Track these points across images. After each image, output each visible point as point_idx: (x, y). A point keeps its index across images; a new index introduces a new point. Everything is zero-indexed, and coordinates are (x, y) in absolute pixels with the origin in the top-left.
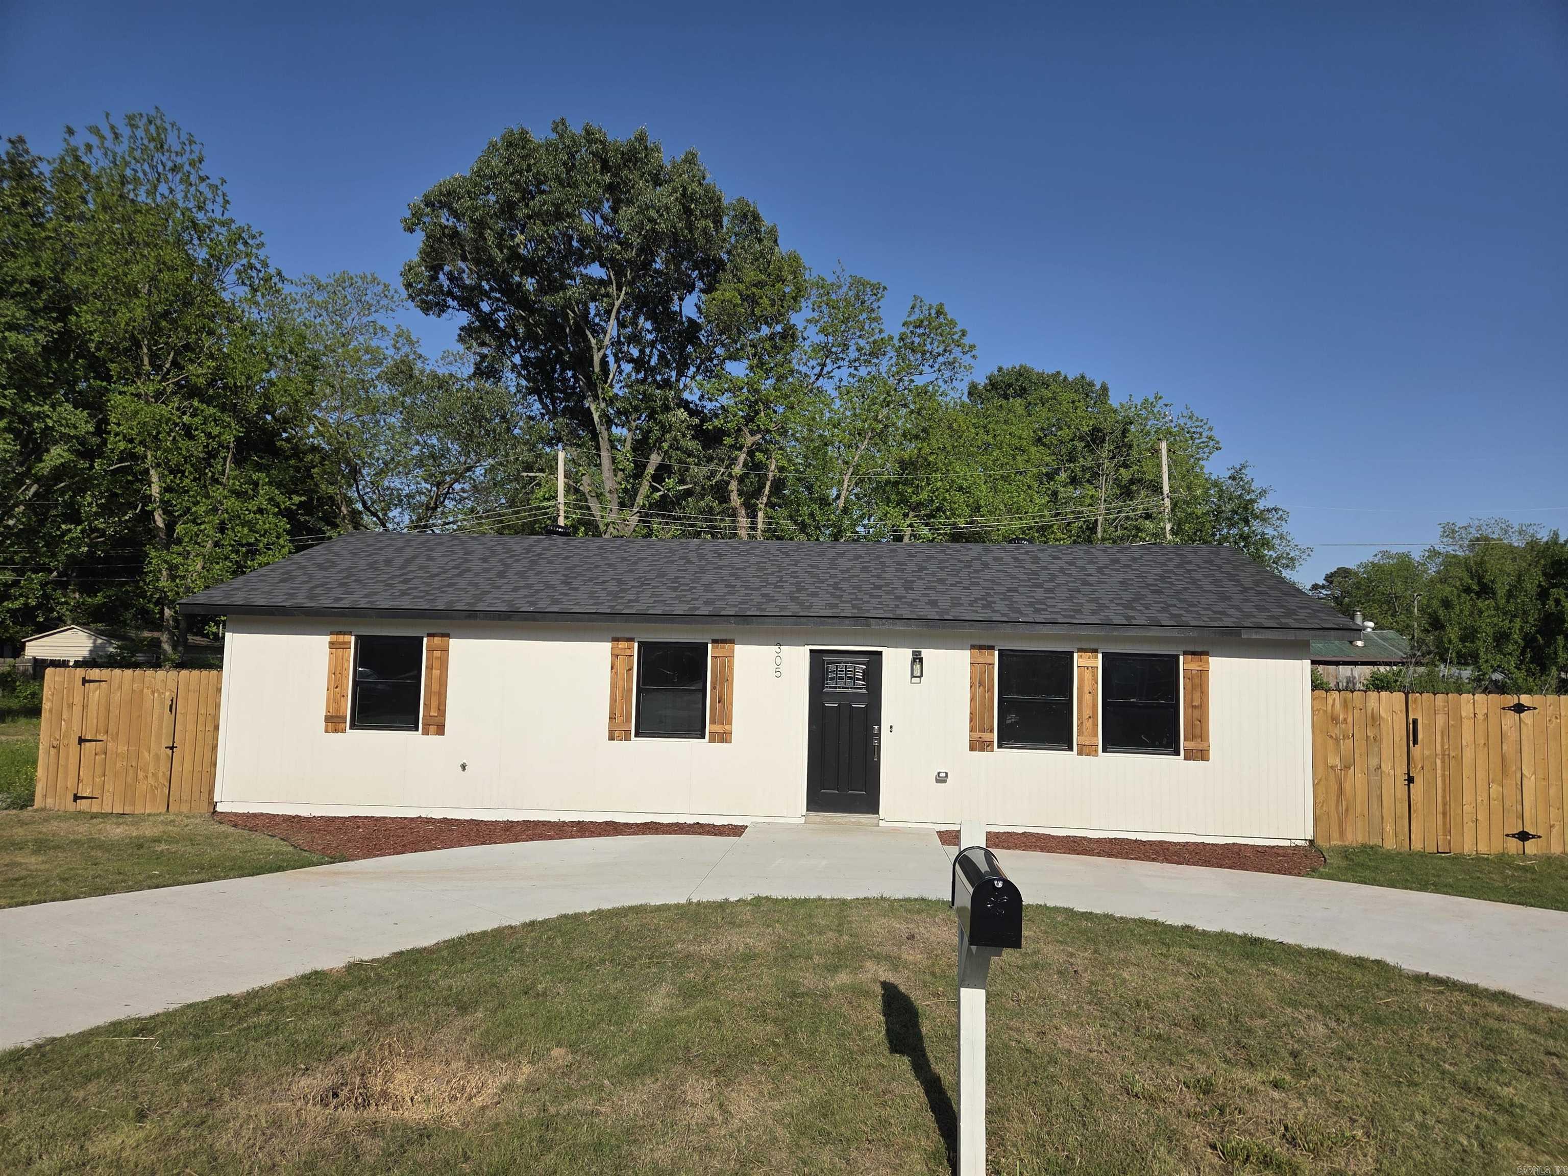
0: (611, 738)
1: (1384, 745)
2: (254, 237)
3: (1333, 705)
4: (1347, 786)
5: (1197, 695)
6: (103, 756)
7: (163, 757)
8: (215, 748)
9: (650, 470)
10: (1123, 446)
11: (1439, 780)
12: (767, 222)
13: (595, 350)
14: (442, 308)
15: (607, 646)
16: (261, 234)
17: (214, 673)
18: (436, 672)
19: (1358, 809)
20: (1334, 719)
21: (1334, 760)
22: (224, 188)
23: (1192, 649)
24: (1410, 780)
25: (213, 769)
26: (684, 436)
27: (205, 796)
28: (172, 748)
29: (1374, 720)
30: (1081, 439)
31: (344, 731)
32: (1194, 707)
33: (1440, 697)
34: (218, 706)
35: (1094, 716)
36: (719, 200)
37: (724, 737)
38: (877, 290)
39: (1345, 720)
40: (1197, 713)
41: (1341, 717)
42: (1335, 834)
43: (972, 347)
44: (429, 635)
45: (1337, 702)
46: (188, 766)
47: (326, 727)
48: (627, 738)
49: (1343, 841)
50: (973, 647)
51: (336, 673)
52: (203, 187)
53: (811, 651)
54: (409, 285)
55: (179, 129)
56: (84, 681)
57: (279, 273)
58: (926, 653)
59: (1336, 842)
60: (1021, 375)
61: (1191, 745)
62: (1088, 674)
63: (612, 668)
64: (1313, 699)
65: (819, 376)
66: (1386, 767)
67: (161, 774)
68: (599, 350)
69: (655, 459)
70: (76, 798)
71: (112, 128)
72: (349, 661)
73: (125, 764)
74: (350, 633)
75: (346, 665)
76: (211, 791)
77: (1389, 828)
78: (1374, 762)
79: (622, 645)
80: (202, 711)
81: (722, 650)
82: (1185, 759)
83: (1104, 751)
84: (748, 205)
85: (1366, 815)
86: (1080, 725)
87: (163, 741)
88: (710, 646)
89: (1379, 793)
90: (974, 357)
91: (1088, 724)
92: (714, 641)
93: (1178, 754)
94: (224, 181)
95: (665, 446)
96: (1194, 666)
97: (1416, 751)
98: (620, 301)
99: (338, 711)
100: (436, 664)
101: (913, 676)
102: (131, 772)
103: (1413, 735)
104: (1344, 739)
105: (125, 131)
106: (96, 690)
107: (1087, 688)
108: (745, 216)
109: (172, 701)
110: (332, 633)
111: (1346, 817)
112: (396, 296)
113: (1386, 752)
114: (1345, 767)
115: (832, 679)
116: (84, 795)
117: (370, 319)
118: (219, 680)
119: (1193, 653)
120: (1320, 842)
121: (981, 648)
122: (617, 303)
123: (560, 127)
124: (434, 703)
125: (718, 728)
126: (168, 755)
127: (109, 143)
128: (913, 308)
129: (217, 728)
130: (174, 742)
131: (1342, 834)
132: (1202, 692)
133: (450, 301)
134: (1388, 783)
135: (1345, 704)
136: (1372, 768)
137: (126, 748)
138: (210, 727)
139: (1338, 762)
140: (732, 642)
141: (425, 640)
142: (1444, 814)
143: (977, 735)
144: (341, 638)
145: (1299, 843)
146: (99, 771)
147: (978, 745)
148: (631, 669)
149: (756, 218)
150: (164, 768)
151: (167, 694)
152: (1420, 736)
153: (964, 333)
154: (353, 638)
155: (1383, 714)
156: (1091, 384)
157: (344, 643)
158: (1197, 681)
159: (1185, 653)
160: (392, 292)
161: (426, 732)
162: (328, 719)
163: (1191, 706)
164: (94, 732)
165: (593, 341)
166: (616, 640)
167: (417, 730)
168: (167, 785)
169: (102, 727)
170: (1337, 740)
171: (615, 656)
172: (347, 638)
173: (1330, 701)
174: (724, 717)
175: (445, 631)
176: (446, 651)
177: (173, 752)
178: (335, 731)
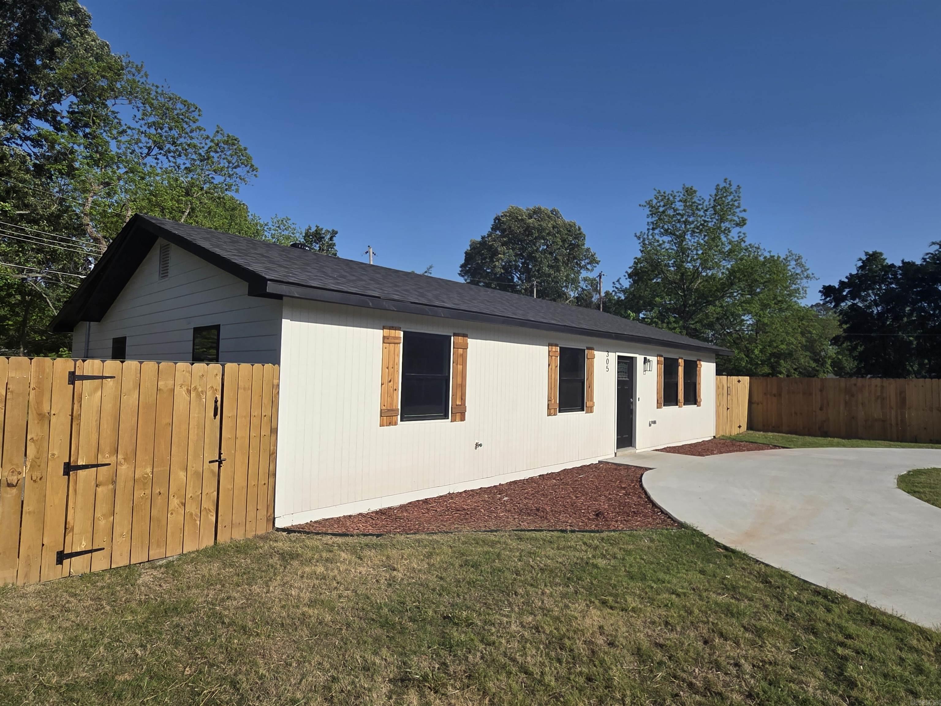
1: (724, 397)
5: (700, 378)
6: (111, 487)
7: (207, 474)
15: (546, 348)
17: (268, 366)
18: (460, 367)
20: (718, 387)
21: (718, 403)
25: (271, 480)
27: (263, 513)
28: (219, 461)
29: (723, 387)
31: (396, 424)
32: (699, 384)
34: (276, 405)
35: (682, 389)
42: (718, 432)
44: (455, 335)
46: (240, 480)
47: (382, 420)
51: (389, 367)
53: (619, 357)
56: (73, 378)
58: (648, 358)
59: (718, 435)
62: (681, 369)
63: (549, 365)
64: (716, 379)
67: (204, 497)
70: (61, 557)
72: (398, 355)
73: (148, 492)
74: (399, 329)
75: (396, 361)
76: (269, 506)
78: (723, 403)
80: (255, 412)
83: (684, 404)
86: (680, 393)
87: (205, 454)
93: (696, 404)
96: (699, 366)
99: (391, 404)
100: (460, 360)
102: (159, 501)
103: (728, 392)
106: (96, 390)
107: (681, 377)
109: (216, 402)
110: (384, 328)
116: (79, 550)
118: (276, 375)
121: (659, 356)
124: (459, 394)
125: (590, 404)
126: (212, 472)
129: (274, 431)
130: (220, 454)
134: (725, 410)
135: (720, 381)
136: (723, 406)
137: (149, 470)
138: (265, 431)
140: (593, 349)
141: (452, 338)
143: (658, 401)
144: (393, 333)
145: (712, 437)
146: (102, 509)
147: (660, 406)
148: (557, 366)
150: (210, 489)
151: (210, 394)
154: (402, 334)
155: (724, 384)
158: (700, 372)
161: (453, 420)
162: (382, 413)
164: (94, 450)
166: (550, 345)
167: (448, 418)
168: (213, 508)
169: (106, 445)
170: (718, 395)
174: (591, 397)
175: (464, 332)
176: (465, 348)
177: (220, 467)
178: (390, 424)
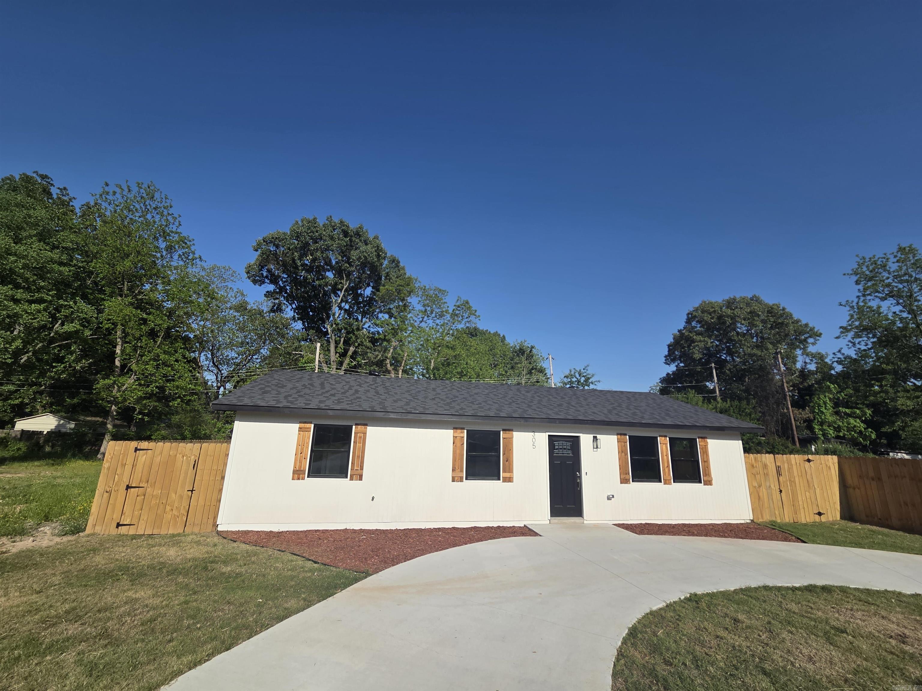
0: (453, 481)
1: (770, 477)
2: (190, 241)
3: (752, 459)
4: (761, 494)
5: (705, 456)
6: (143, 497)
7: (185, 497)
8: (221, 490)
9: (350, 353)
10: (530, 356)
11: (790, 491)
12: (401, 265)
13: (334, 304)
14: (262, 282)
15: (451, 431)
16: (193, 240)
17: (225, 445)
20: (753, 466)
21: (755, 484)
22: (180, 219)
23: (701, 436)
24: (781, 491)
25: (218, 504)
26: (365, 340)
27: (211, 521)
28: (192, 491)
29: (765, 466)
30: (516, 352)
31: (303, 479)
32: (705, 462)
33: (784, 456)
34: (225, 464)
35: (668, 466)
36: (386, 254)
37: (509, 480)
38: (444, 292)
40: (706, 464)
41: (755, 465)
42: (760, 517)
43: (479, 316)
44: (356, 424)
46: (201, 502)
47: (293, 477)
48: (461, 481)
49: (763, 519)
50: (617, 434)
51: (301, 445)
52: (170, 218)
53: (549, 435)
54: (248, 273)
55: (161, 192)
56: (136, 450)
57: (200, 258)
58: (599, 436)
59: (761, 520)
60: (476, 329)
61: (705, 479)
62: (664, 447)
63: (454, 443)
64: (745, 457)
65: (421, 322)
66: (772, 486)
67: (182, 507)
69: (352, 349)
70: (118, 525)
71: (128, 186)
72: (309, 439)
73: (158, 501)
74: (311, 423)
75: (307, 441)
76: (215, 518)
77: (777, 513)
78: (768, 484)
79: (459, 431)
80: (214, 468)
81: (508, 435)
82: (704, 485)
83: (674, 482)
84: (395, 257)
85: (768, 506)
86: (664, 470)
87: (186, 487)
88: (501, 432)
89: (771, 497)
90: (480, 320)
91: (667, 470)
92: (503, 430)
93: (701, 483)
94: (180, 216)
95: (356, 344)
96: (702, 444)
97: (781, 479)
99: (300, 467)
100: (360, 440)
101: (594, 448)
102: (161, 506)
103: (779, 473)
104: (757, 474)
105: (135, 189)
106: (144, 455)
107: (665, 454)
108: (393, 261)
109: (195, 462)
110: (300, 423)
111: (762, 509)
112: (239, 276)
113: (771, 479)
114: (759, 486)
115: (557, 449)
116: (125, 523)
117: (225, 284)
118: (228, 449)
119: (702, 438)
120: (755, 521)
121: (621, 434)
122: (345, 287)
123: (329, 219)
124: (357, 463)
125: (507, 475)
126: (188, 495)
127: (125, 193)
128: (458, 300)
129: (223, 478)
130: (193, 487)
131: (762, 515)
132: (707, 455)
133: (266, 280)
134: (774, 492)
135: (755, 459)
136: (768, 487)
137: (160, 492)
138: (219, 478)
140: (512, 430)
141: (354, 427)
142: (793, 505)
143: (623, 477)
144: (305, 425)
145: (749, 521)
146: (138, 506)
147: (624, 481)
148: (463, 444)
149: (399, 262)
150: (185, 503)
151: (193, 457)
152: (781, 473)
153: (476, 311)
154: (313, 425)
155: (768, 463)
156: (499, 335)
157: (308, 428)
158: (704, 450)
159: (699, 438)
160: (237, 274)
161: (351, 479)
162: (294, 472)
164: (139, 481)
165: (334, 300)
166: (455, 429)
167: (347, 478)
168: (186, 514)
169: (144, 479)
170: (755, 475)
171: (455, 437)
172: (308, 425)
173: (750, 457)
174: (509, 469)
175: (365, 423)
176: (365, 433)
177: (192, 493)
178: (299, 479)
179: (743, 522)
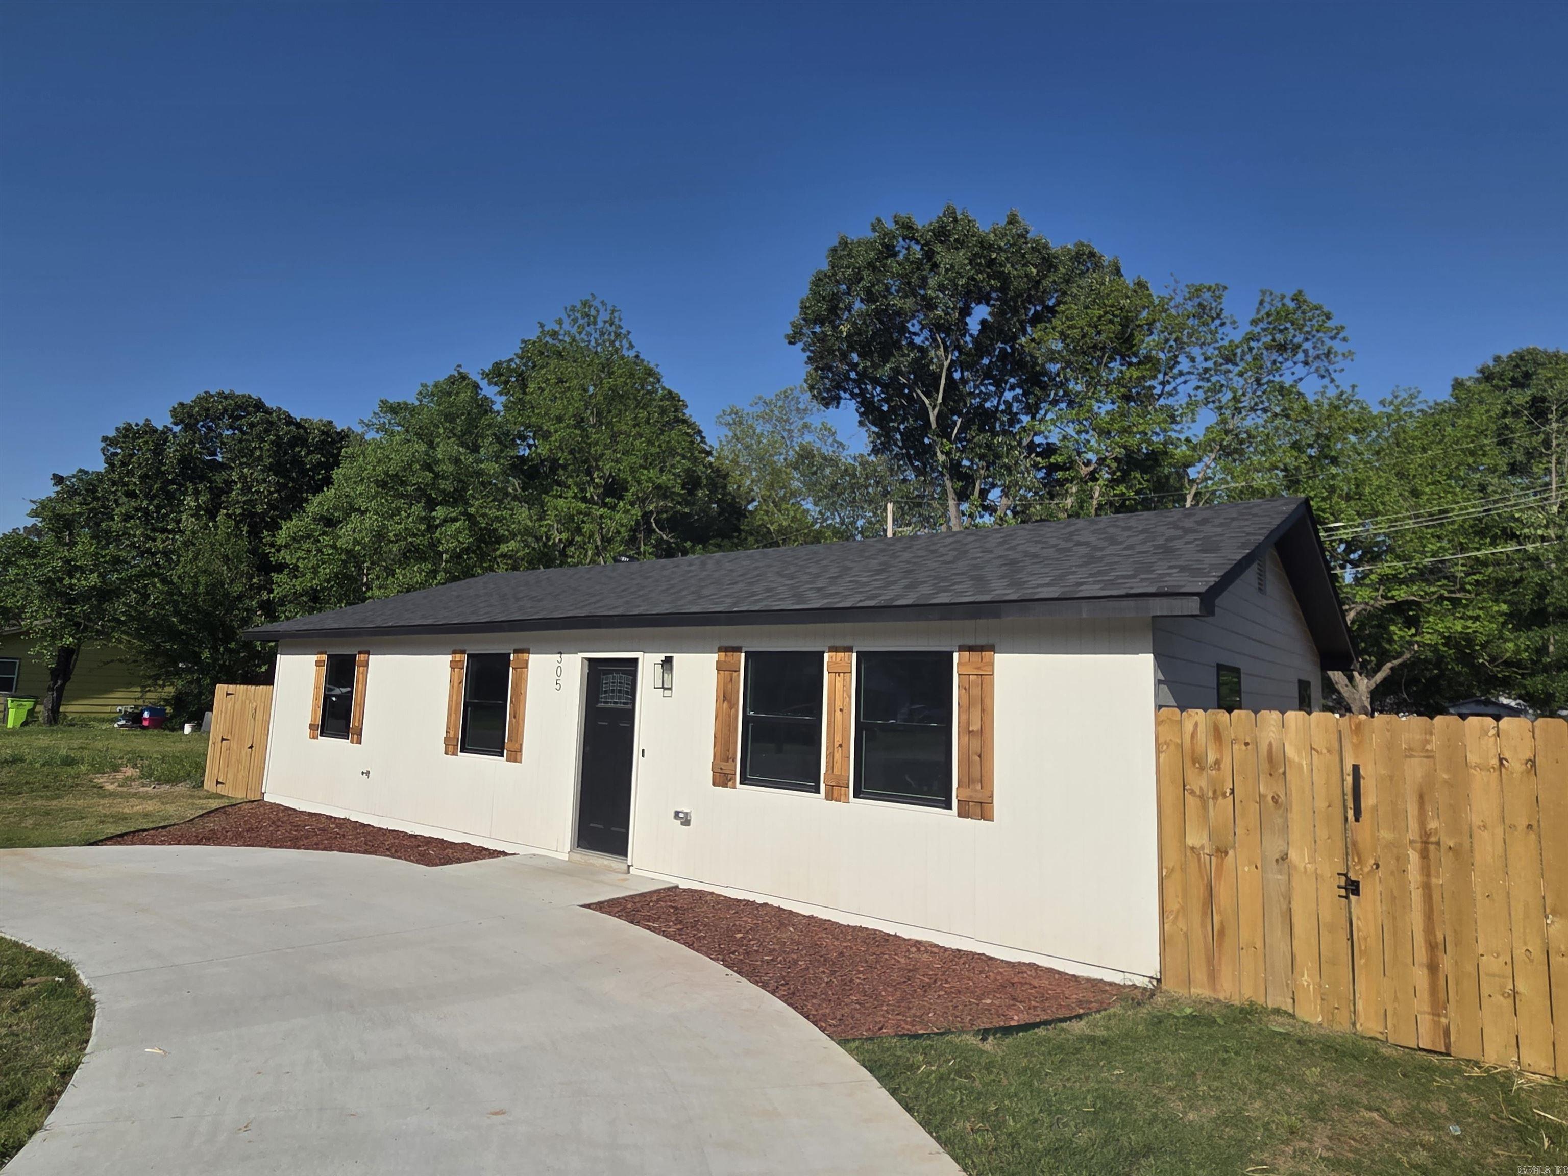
0: (446, 752)
1: (1295, 815)
3: (1193, 735)
4: (1223, 888)
5: (975, 714)
12: (1108, 258)
13: (930, 410)
14: (838, 400)
15: (449, 659)
17: (271, 688)
18: (360, 686)
19: (1245, 934)
20: (1198, 761)
21: (1197, 837)
23: (971, 642)
24: (1351, 888)
27: (260, 787)
29: (1274, 764)
31: (317, 737)
32: (970, 733)
35: (844, 743)
37: (515, 756)
38: (1217, 292)
39: (1217, 762)
40: (975, 743)
41: (1211, 758)
42: (1200, 975)
44: (359, 652)
45: (1201, 729)
46: (256, 762)
47: (310, 733)
48: (456, 753)
49: (1215, 990)
50: (720, 650)
51: (317, 687)
53: (589, 660)
58: (677, 658)
59: (1201, 991)
61: (966, 793)
62: (840, 683)
64: (1158, 723)
66: (1299, 856)
67: (246, 767)
68: (934, 408)
72: (323, 678)
74: (325, 652)
75: (321, 680)
76: (262, 784)
77: (1307, 980)
78: (1274, 847)
79: (458, 657)
80: (265, 718)
81: (520, 660)
82: (957, 815)
83: (856, 795)
85: (1259, 945)
86: (830, 755)
87: (249, 741)
88: (512, 656)
89: (1285, 907)
91: (839, 755)
92: (516, 651)
93: (949, 806)
97: (1363, 831)
98: (949, 361)
99: (316, 720)
100: (361, 678)
101: (663, 688)
104: (1215, 798)
107: (838, 705)
109: (255, 710)
110: (316, 653)
111: (1220, 945)
113: (1303, 828)
114: (1218, 850)
115: (605, 692)
118: (272, 693)
119: (971, 649)
120: (1170, 985)
122: (946, 364)
124: (357, 715)
126: (250, 753)
130: (253, 743)
131: (1213, 976)
132: (983, 711)
133: (842, 394)
134: (1307, 888)
135: (1217, 733)
136: (1272, 859)
137: (237, 746)
139: (1205, 840)
140: (528, 651)
141: (357, 657)
142: (1432, 967)
143: (720, 765)
145: (1135, 980)
147: (722, 779)
148: (461, 682)
150: (248, 762)
151: (254, 704)
152: (1368, 801)
153: (1328, 316)
154: (326, 657)
155: (1290, 752)
157: (322, 661)
158: (976, 691)
159: (961, 649)
162: (312, 728)
163: (966, 731)
164: (227, 733)
165: (927, 402)
166: (454, 652)
167: (348, 738)
170: (1204, 801)
171: (452, 668)
172: (323, 657)
173: (1188, 727)
174: (518, 733)
175: (367, 649)
176: (366, 667)
177: (252, 751)
178: (313, 737)
179: (1118, 979)
